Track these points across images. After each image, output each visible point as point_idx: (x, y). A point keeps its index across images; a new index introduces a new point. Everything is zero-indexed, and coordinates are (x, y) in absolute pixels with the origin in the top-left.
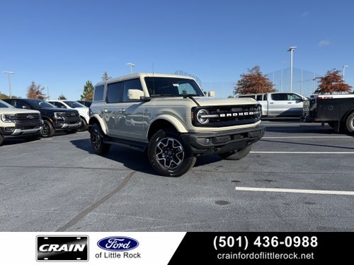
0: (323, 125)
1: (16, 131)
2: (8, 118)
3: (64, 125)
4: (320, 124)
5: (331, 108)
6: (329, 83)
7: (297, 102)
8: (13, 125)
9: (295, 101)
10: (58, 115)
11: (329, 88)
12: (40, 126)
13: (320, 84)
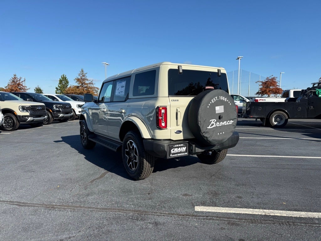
0: (256, 120)
1: (30, 119)
2: (24, 108)
3: (61, 115)
4: (255, 119)
5: (260, 108)
6: (267, 87)
7: (240, 102)
8: (28, 114)
9: (239, 101)
10: (57, 107)
11: (268, 91)
12: (45, 115)
13: (261, 87)
